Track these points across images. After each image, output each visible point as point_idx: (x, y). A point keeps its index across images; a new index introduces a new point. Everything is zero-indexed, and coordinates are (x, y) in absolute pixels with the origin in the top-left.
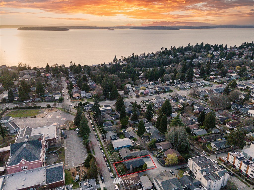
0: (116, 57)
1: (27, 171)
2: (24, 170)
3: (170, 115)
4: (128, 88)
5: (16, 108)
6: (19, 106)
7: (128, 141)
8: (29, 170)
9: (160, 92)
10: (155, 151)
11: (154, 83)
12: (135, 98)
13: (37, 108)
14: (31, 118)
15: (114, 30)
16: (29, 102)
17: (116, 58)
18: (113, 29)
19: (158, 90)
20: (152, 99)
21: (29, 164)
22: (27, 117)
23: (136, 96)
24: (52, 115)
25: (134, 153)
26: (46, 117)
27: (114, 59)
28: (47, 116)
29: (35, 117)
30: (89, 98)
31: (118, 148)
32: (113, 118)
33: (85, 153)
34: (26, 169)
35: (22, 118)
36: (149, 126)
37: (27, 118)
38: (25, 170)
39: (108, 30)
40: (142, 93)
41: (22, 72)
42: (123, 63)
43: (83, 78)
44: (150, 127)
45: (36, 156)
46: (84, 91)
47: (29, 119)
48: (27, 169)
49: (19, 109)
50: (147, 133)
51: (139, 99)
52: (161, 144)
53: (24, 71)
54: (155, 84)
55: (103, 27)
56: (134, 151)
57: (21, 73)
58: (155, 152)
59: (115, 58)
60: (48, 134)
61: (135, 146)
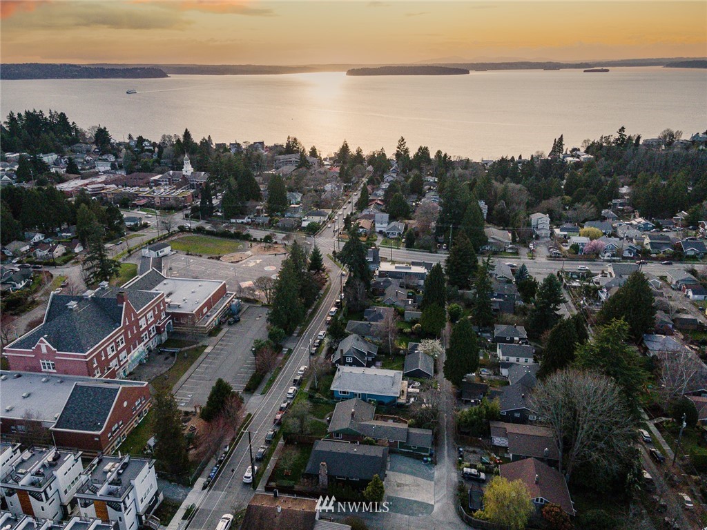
0: (561, 139)
1: (53, 375)
2: (47, 370)
3: (642, 342)
4: (538, 224)
5: (199, 230)
6: (208, 227)
7: (389, 380)
8: (58, 375)
9: (654, 255)
10: (478, 450)
11: (651, 225)
12: (544, 260)
13: (241, 239)
14: (209, 258)
15: (607, 71)
16: (242, 222)
17: (561, 144)
18: (604, 68)
19: (649, 247)
20: (603, 272)
21: (56, 358)
22: (201, 254)
23: (549, 254)
24: (258, 261)
25: (380, 427)
26: (242, 264)
27: (554, 148)
28: (246, 263)
29: (218, 258)
30: (394, 237)
31: (344, 392)
32: (410, 303)
33: (243, 378)
34: (51, 370)
35: (191, 255)
36: (518, 355)
37: (201, 256)
38: (50, 373)
39: (585, 71)
40: (575, 248)
41: (282, 157)
42: (578, 160)
43: (412, 184)
44: (522, 360)
45: (83, 342)
46: (386, 216)
47: (204, 259)
48: (55, 371)
49: (203, 233)
50: (497, 378)
51: (554, 266)
52: (511, 428)
53: (287, 156)
54: (654, 227)
55: (574, 63)
56: (390, 421)
57: (280, 160)
58: (474, 452)
59: (559, 145)
60: (184, 298)
61: (413, 408)
